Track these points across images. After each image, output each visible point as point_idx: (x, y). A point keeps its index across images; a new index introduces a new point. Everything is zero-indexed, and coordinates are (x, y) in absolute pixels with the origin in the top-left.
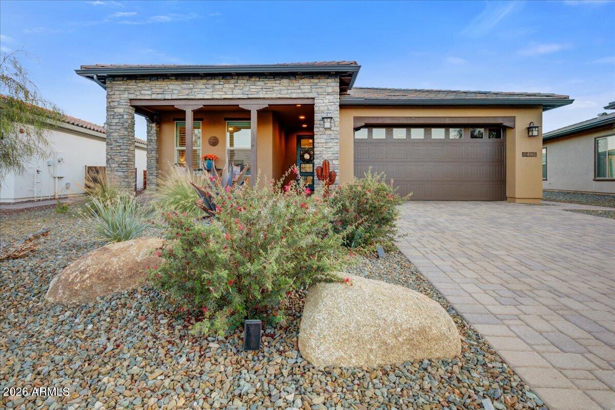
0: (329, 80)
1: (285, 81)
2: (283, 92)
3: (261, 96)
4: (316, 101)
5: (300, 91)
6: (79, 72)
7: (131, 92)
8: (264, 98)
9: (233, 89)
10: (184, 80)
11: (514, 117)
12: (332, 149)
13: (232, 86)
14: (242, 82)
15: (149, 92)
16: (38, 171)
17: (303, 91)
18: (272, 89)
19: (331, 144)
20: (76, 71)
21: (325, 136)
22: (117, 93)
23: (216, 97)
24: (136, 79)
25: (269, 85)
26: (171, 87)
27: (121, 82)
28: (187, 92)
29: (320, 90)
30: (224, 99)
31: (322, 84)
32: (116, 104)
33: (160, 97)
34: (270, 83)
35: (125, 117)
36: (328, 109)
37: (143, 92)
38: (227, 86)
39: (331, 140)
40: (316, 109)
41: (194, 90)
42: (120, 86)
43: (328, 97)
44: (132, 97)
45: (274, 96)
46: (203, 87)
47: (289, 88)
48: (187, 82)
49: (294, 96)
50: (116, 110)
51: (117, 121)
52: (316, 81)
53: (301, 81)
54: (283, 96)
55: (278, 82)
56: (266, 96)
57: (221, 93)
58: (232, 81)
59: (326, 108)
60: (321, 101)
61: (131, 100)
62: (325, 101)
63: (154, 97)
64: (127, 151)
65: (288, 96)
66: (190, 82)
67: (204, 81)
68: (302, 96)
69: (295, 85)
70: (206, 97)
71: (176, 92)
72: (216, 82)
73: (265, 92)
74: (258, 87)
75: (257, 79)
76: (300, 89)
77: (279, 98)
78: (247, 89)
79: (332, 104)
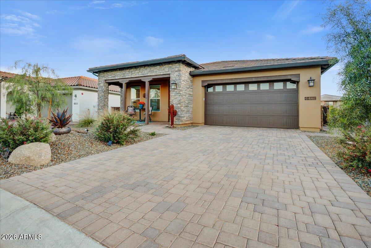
0: (177, 65)
1: (158, 67)
2: (158, 72)
3: (149, 75)
4: (171, 75)
5: (164, 71)
6: (88, 71)
7: (106, 77)
8: (150, 76)
9: (138, 72)
10: (122, 70)
11: (300, 74)
12: (177, 99)
13: (138, 71)
14: (142, 69)
15: (110, 77)
16: (88, 109)
17: (166, 71)
18: (153, 71)
19: (177, 96)
20: (87, 71)
21: (174, 93)
22: (101, 78)
23: (132, 77)
24: (107, 72)
25: (152, 69)
26: (118, 74)
27: (102, 73)
28: (123, 75)
29: (173, 70)
30: (136, 77)
31: (173, 67)
32: (100, 82)
33: (114, 78)
34: (153, 68)
35: (103, 87)
36: (176, 79)
37: (109, 77)
38: (136, 71)
39: (177, 94)
40: (171, 79)
41: (125, 74)
42: (102, 75)
43: (176, 73)
44: (105, 79)
45: (154, 74)
46: (128, 72)
47: (160, 70)
48: (123, 71)
49: (162, 74)
50: (100, 85)
51: (101, 89)
52: (170, 65)
53: (165, 66)
54: (157, 74)
55: (155, 68)
56: (151, 75)
57: (134, 75)
58: (138, 69)
59: (175, 79)
60: (173, 75)
61: (105, 80)
62: (175, 75)
63: (112, 78)
64: (103, 101)
65: (159, 74)
66: (124, 71)
67: (128, 70)
68: (165, 73)
69: (162, 68)
70: (129, 77)
71: (119, 76)
72: (133, 70)
73: (150, 73)
74: (148, 71)
75: (147, 67)
76: (164, 70)
77: (156, 75)
78: (144, 72)
79: (178, 76)
